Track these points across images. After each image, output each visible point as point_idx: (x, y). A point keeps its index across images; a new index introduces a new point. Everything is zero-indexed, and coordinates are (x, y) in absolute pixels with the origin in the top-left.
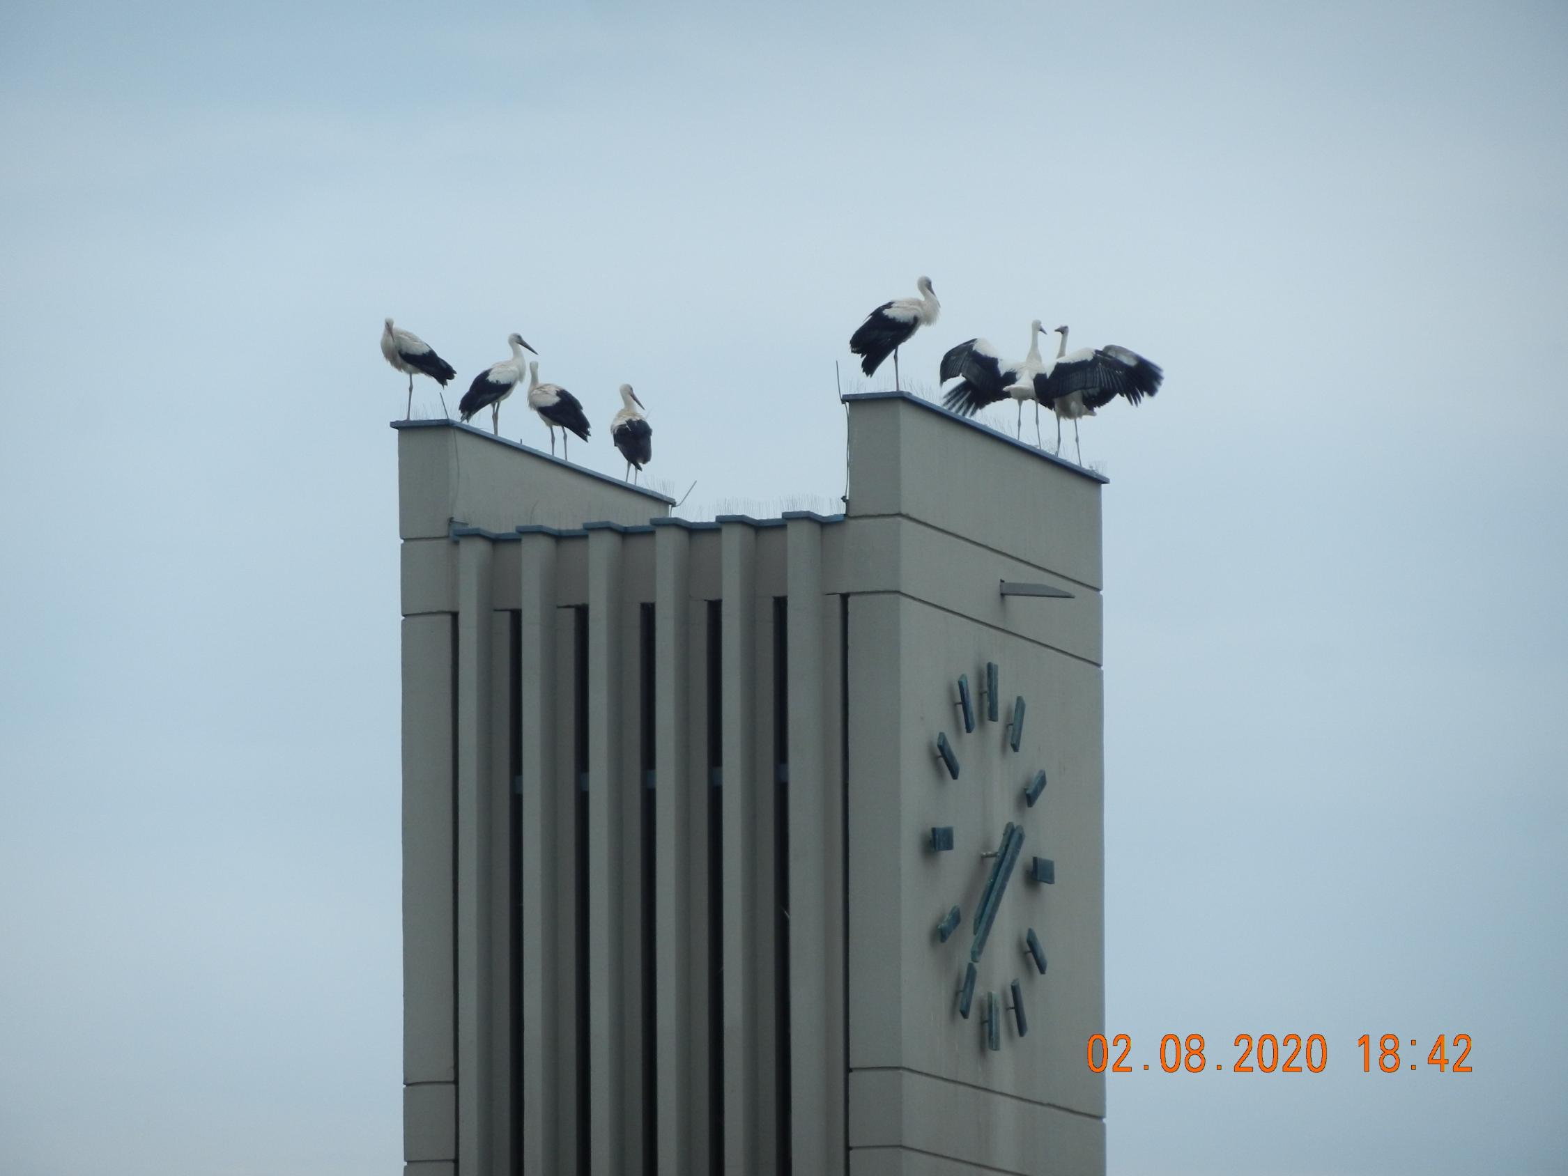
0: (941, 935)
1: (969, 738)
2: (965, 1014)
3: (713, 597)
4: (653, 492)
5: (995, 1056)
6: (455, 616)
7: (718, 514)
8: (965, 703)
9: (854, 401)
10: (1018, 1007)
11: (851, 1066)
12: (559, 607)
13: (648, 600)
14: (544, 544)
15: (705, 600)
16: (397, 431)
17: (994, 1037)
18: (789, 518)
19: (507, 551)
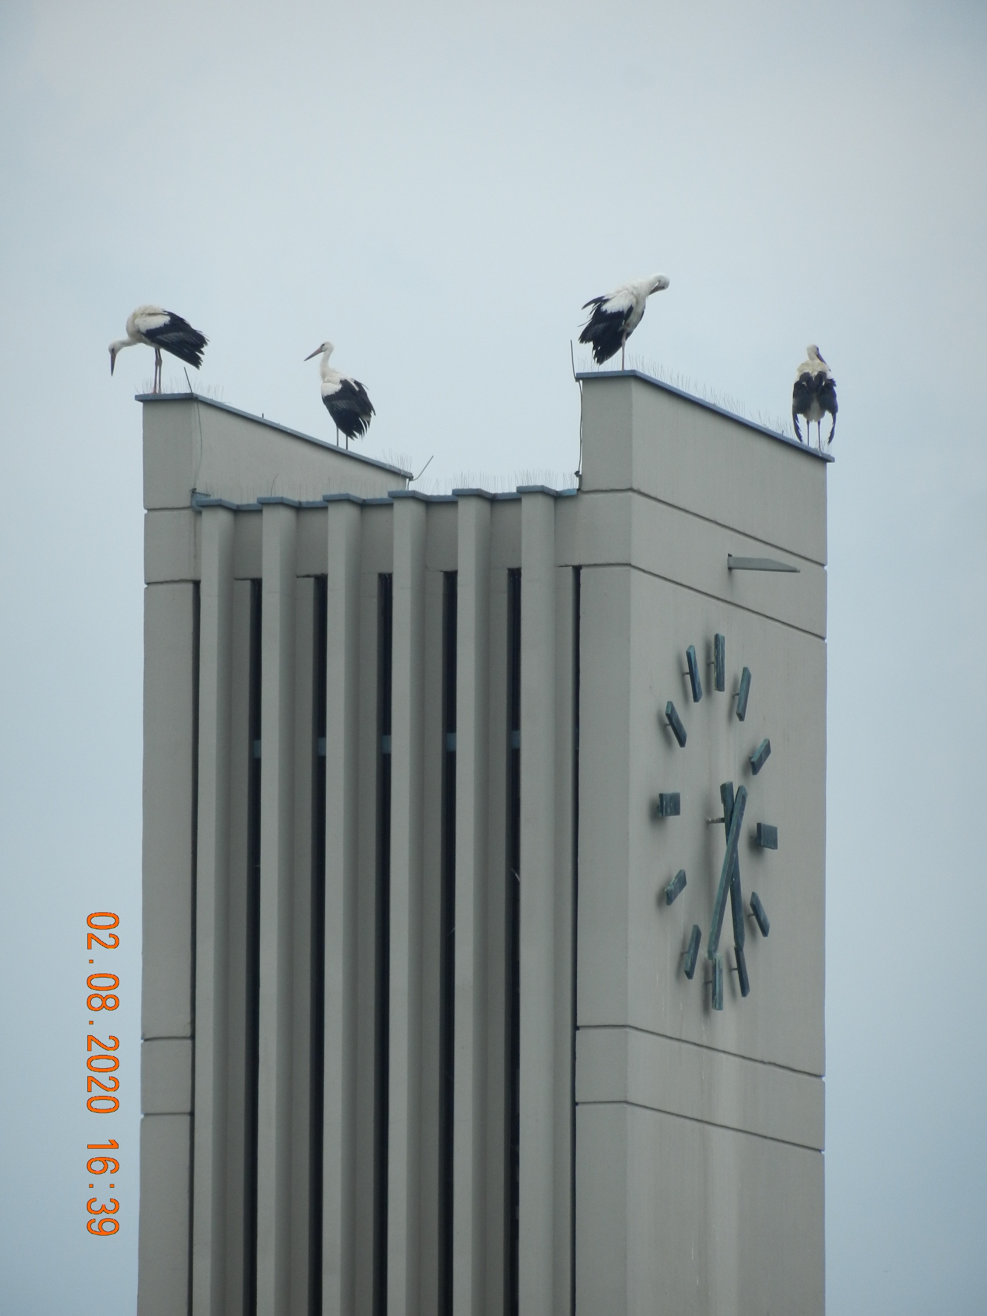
0: (667, 897)
1: (697, 707)
2: (689, 975)
3: (449, 568)
4: (390, 466)
5: (717, 1015)
6: (197, 584)
7: (455, 487)
8: (692, 673)
9: (585, 379)
10: (741, 968)
11: (579, 1023)
12: (298, 577)
13: (385, 570)
14: (285, 516)
15: (441, 571)
16: (141, 404)
17: (717, 997)
18: (524, 492)
19: (249, 522)
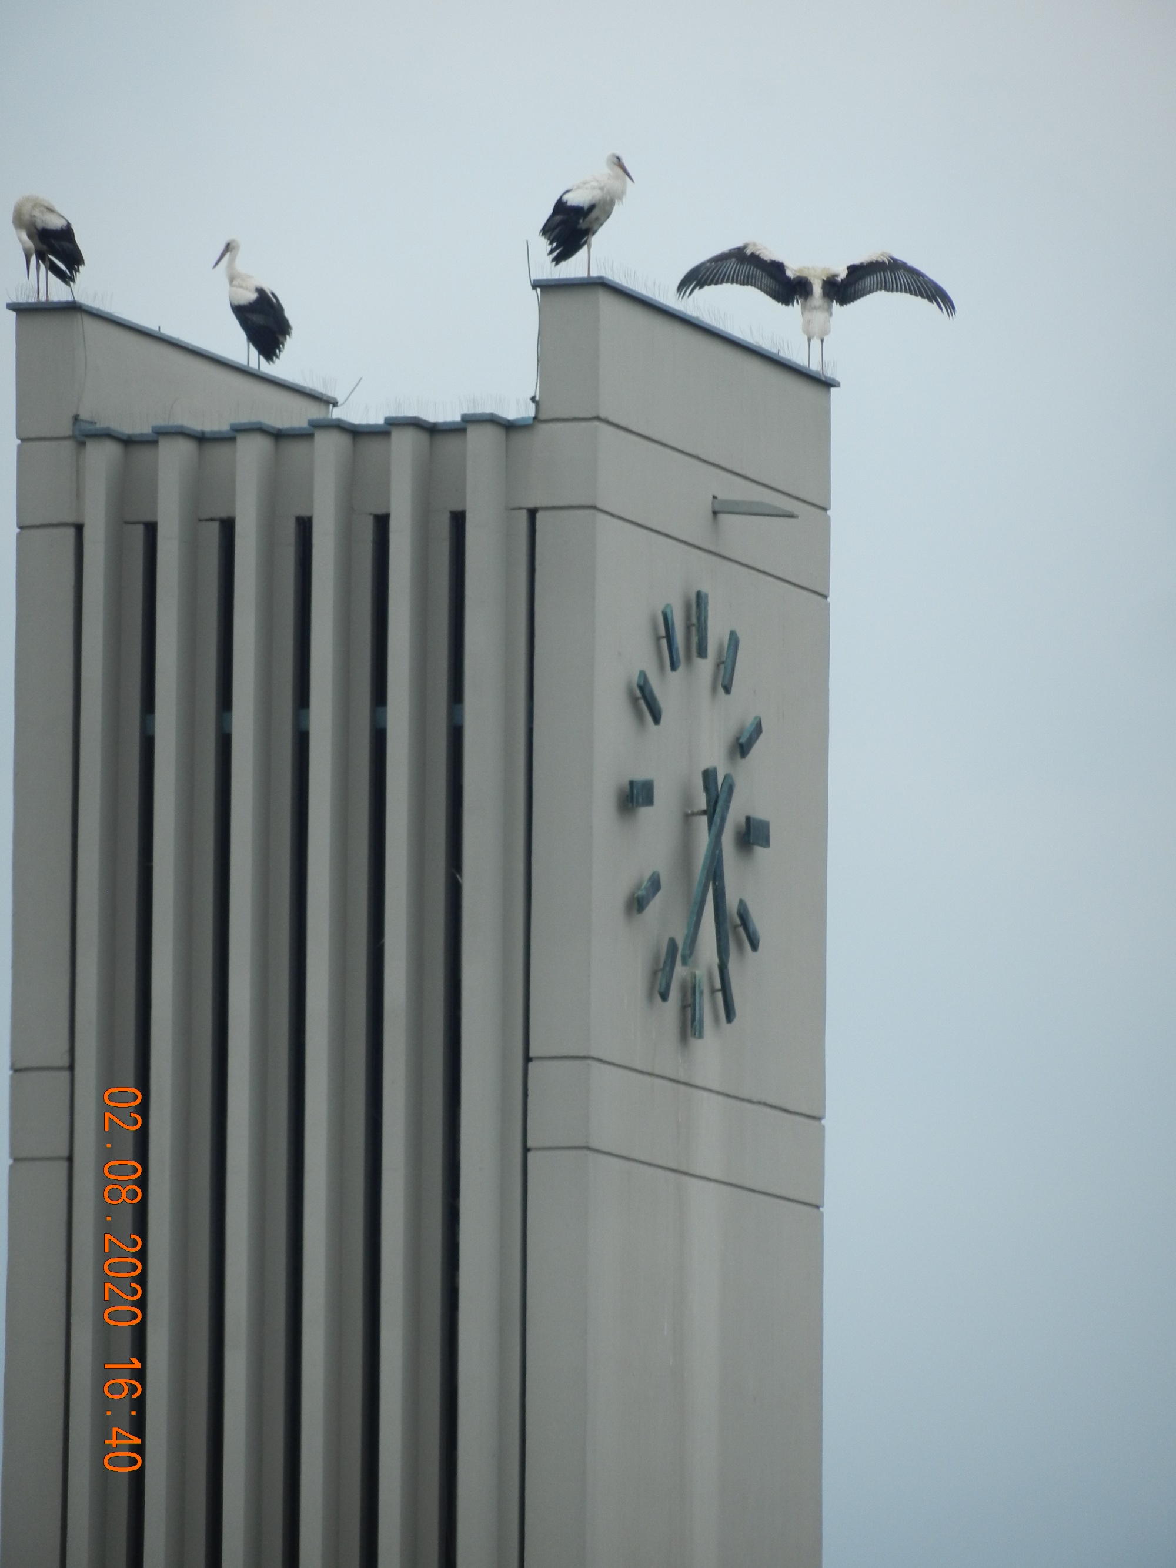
0: (637, 904)
1: (675, 678)
2: (664, 997)
3: (380, 511)
4: (311, 390)
5: (696, 1043)
6: (79, 528)
7: (387, 415)
8: (669, 637)
9: (545, 287)
10: (726, 990)
11: (532, 1054)
12: (200, 520)
13: (304, 513)
14: (185, 448)
15: (371, 514)
16: (14, 315)
17: (697, 1023)
18: (470, 421)
19: (142, 455)
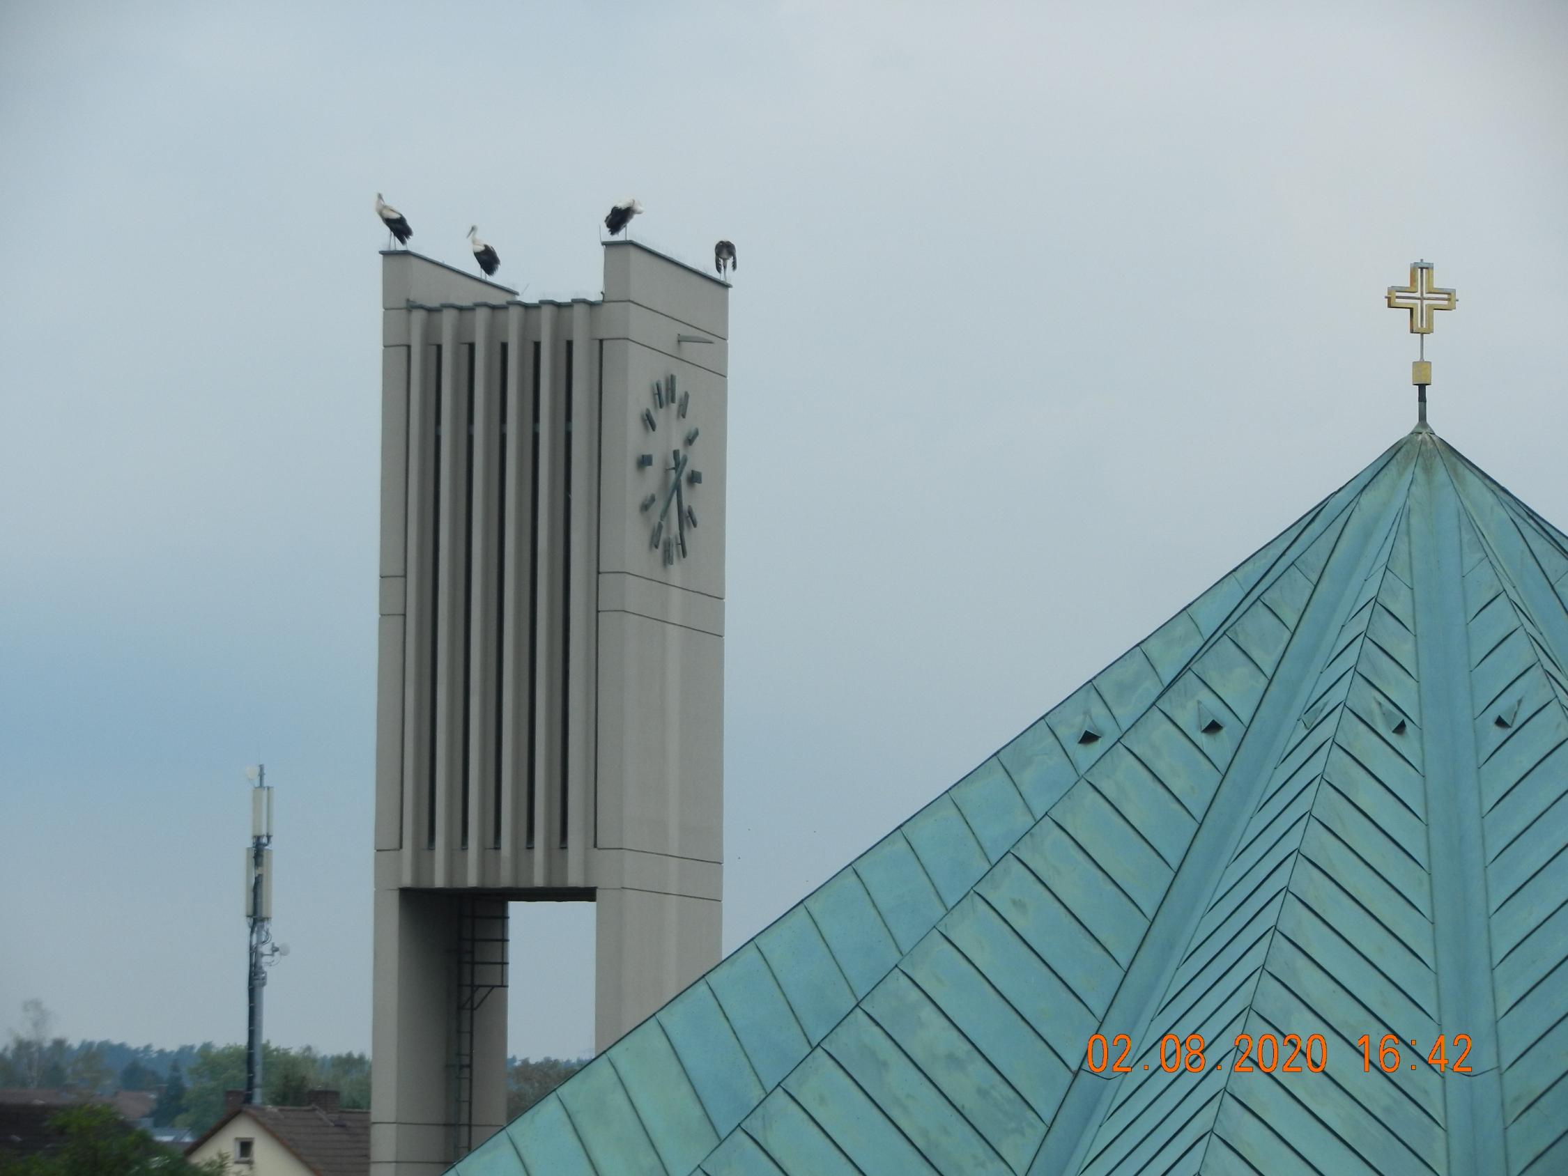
0: (645, 507)
1: (662, 411)
2: (657, 547)
3: (536, 340)
5: (670, 567)
6: (409, 347)
7: (540, 299)
8: (659, 394)
9: (607, 245)
10: (683, 544)
11: (601, 570)
12: (460, 344)
13: (504, 341)
14: (454, 313)
15: (532, 342)
16: (381, 256)
17: (670, 558)
18: (575, 301)
19: (436, 316)
